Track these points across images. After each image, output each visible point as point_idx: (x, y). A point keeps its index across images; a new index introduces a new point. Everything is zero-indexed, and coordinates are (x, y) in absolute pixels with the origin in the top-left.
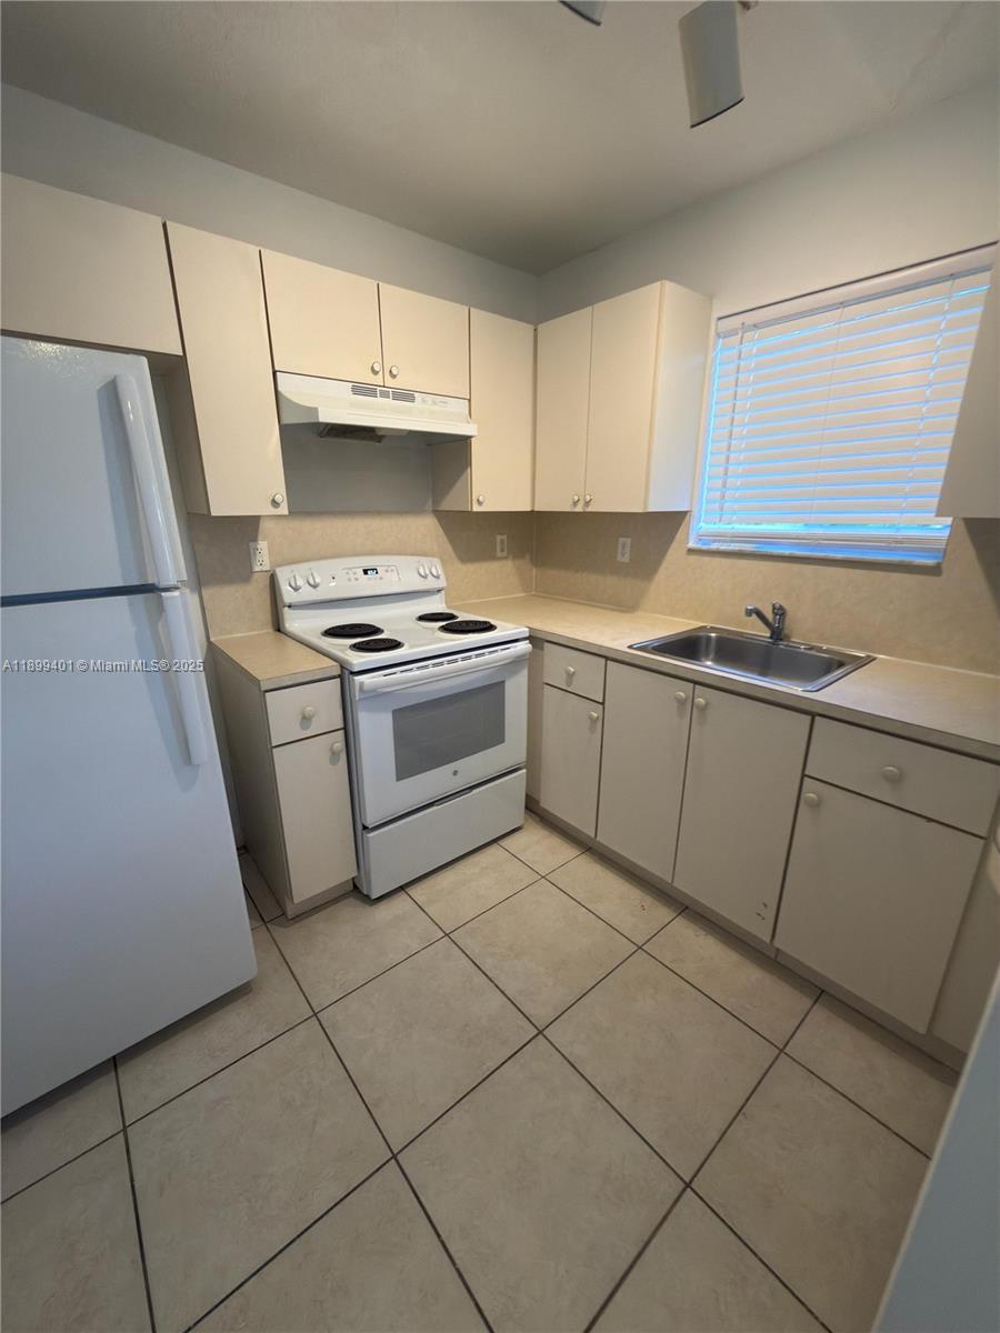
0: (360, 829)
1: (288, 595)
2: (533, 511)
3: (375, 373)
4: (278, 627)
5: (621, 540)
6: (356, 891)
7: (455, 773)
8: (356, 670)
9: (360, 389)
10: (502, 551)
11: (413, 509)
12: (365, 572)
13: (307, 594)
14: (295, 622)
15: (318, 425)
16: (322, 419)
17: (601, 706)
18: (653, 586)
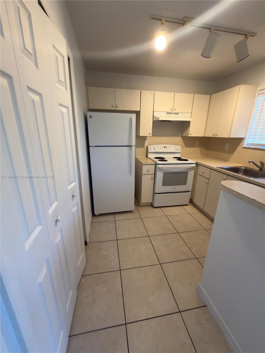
0: (154, 193)
1: (149, 151)
2: (204, 137)
3: (171, 110)
4: (147, 156)
5: (227, 144)
6: (152, 205)
7: (174, 188)
8: (158, 164)
9: (168, 113)
10: (197, 145)
11: (177, 136)
12: (164, 147)
13: (152, 150)
14: (150, 156)
15: (159, 120)
16: (160, 119)
17: (208, 180)
18: (233, 156)
